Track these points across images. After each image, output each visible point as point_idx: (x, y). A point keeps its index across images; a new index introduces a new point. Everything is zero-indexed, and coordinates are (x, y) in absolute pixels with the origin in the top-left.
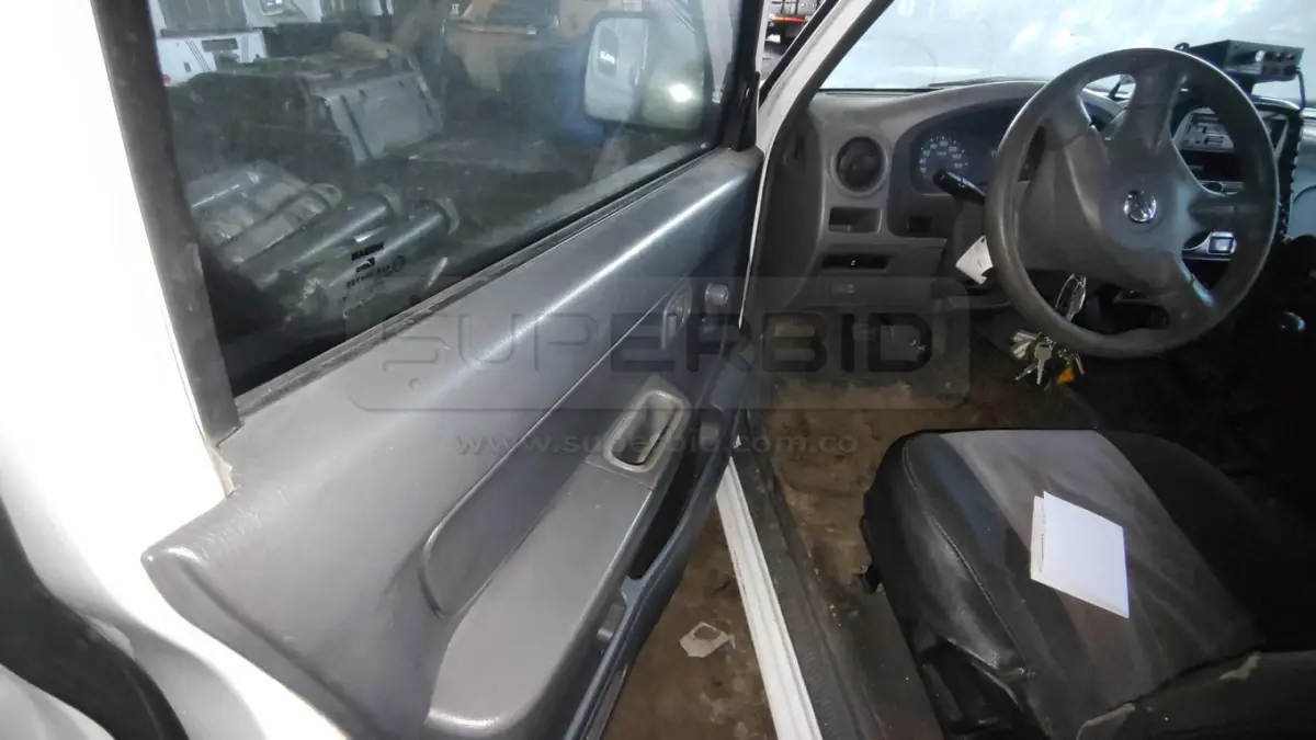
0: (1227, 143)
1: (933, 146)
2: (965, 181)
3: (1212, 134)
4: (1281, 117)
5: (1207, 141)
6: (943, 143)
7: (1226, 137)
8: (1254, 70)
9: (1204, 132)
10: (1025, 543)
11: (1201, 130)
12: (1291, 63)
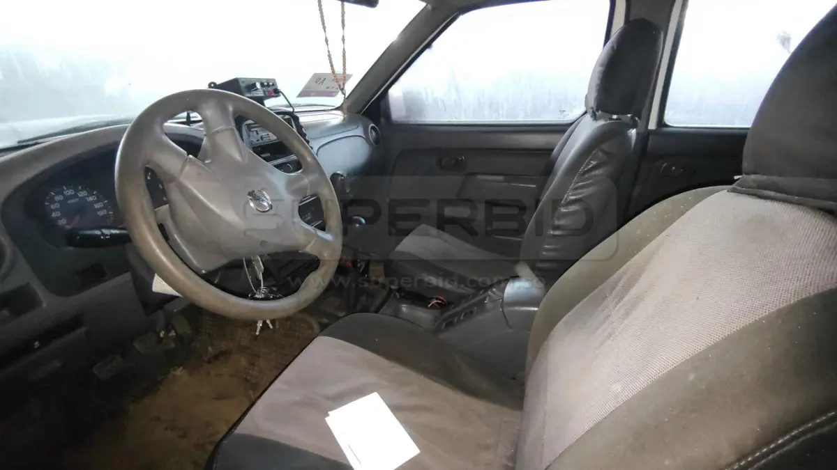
0: (273, 137)
1: (58, 198)
2: (106, 231)
3: (263, 134)
4: (287, 117)
5: (262, 138)
6: (70, 192)
7: (271, 134)
8: (260, 94)
9: (257, 134)
10: (345, 462)
11: (255, 133)
12: (274, 87)
